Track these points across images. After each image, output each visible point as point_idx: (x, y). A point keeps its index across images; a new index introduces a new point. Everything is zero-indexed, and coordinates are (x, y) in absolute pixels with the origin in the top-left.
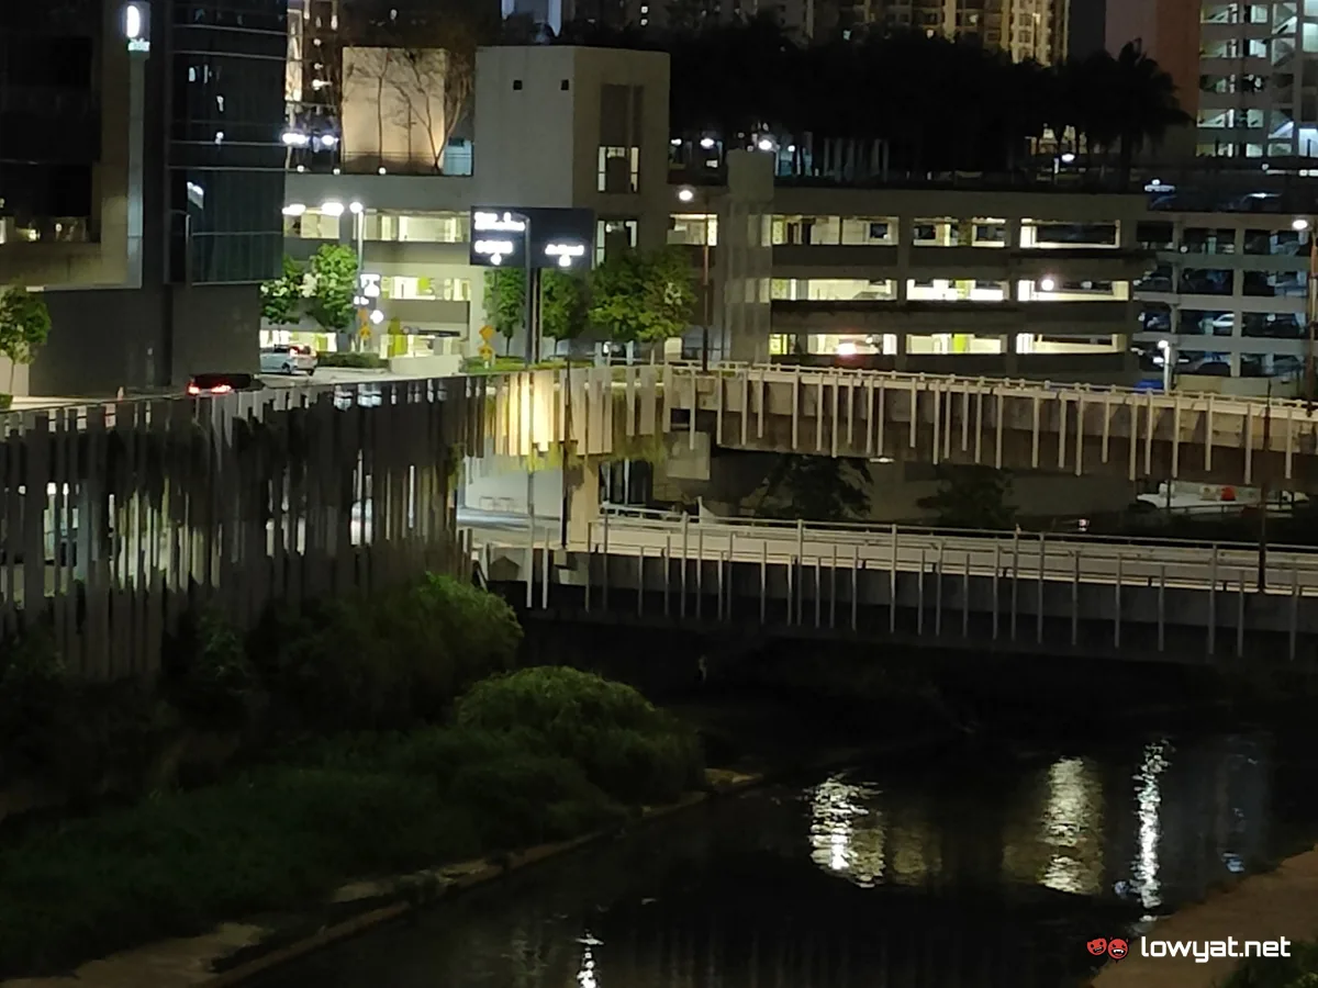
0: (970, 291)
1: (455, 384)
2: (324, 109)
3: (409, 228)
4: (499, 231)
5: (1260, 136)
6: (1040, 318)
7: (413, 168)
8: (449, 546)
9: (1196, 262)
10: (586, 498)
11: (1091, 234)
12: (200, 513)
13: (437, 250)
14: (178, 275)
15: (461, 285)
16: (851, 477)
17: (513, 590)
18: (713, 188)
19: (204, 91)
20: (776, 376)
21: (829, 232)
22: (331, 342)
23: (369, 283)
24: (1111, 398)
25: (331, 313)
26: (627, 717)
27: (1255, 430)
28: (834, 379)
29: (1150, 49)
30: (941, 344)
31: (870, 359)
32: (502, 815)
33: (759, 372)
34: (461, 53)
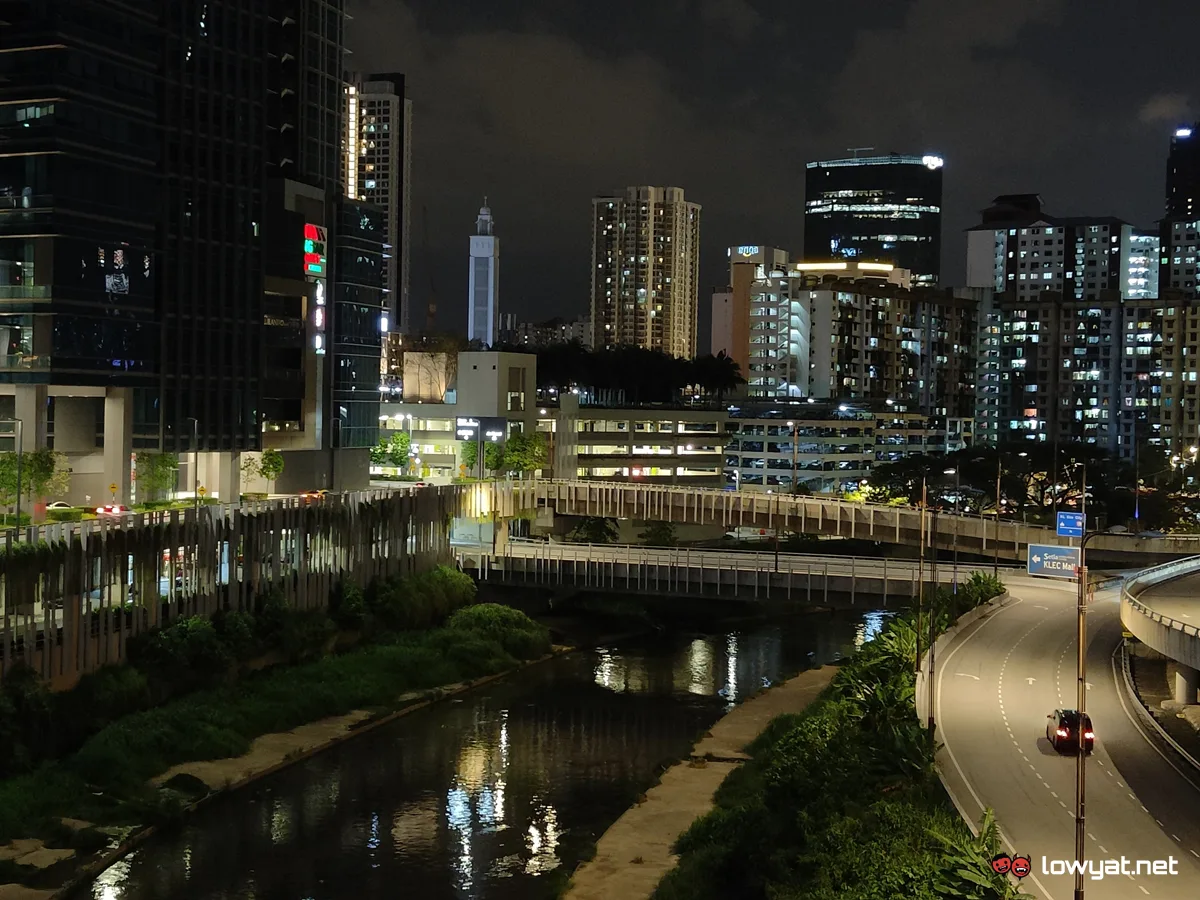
0: (657, 450)
1: (448, 489)
2: (396, 377)
3: (431, 425)
4: (467, 427)
5: (773, 388)
6: (686, 461)
7: (432, 401)
8: (447, 554)
9: (749, 439)
10: (503, 534)
11: (706, 427)
12: (346, 542)
13: (443, 434)
14: (336, 444)
15: (453, 448)
16: (611, 525)
17: (473, 572)
18: (553, 407)
19: (347, 370)
20: (580, 485)
21: (601, 426)
22: (399, 471)
23: (414, 447)
24: (715, 493)
25: (397, 460)
26: (519, 623)
27: (773, 506)
28: (604, 485)
29: (729, 354)
30: (647, 471)
31: (618, 478)
32: (469, 665)
33: (573, 483)
34: (452, 355)
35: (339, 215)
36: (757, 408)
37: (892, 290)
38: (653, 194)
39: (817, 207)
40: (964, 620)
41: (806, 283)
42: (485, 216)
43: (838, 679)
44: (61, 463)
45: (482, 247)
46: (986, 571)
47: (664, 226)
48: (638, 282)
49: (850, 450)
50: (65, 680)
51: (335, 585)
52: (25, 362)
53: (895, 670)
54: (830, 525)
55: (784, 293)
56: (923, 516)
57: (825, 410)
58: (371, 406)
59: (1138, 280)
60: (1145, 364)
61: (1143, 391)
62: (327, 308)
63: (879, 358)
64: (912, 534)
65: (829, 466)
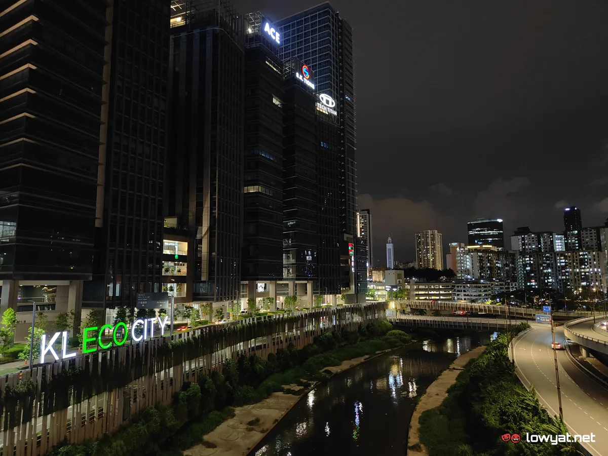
0: (435, 292)
1: (385, 302)
2: (371, 277)
3: (380, 288)
4: (388, 288)
5: (464, 277)
6: (443, 295)
7: (379, 282)
8: (385, 318)
9: (458, 289)
10: (398, 313)
11: (447, 286)
12: (361, 315)
13: (382, 290)
14: (358, 293)
15: (385, 293)
16: (424, 311)
17: (392, 322)
18: (409, 283)
19: (360, 275)
20: (417, 301)
21: (421, 287)
22: (373, 298)
23: (376, 293)
24: (451, 303)
25: (372, 296)
26: (404, 335)
27: (466, 306)
28: (422, 301)
29: (451, 268)
30: (433, 298)
31: (426, 299)
32: (392, 345)
33: (415, 301)
34: (384, 271)
35: (356, 241)
36: (460, 281)
37: (492, 252)
38: (430, 232)
39: (471, 233)
40: (520, 334)
41: (470, 251)
42: (390, 239)
43: (487, 349)
44: (298, 298)
45: (390, 246)
46: (525, 322)
47: (433, 239)
48: (428, 253)
49: (485, 291)
50: (300, 347)
51: (360, 325)
52: (291, 276)
53: (502, 347)
54: (481, 310)
55: (464, 253)
56: (506, 307)
57: (477, 282)
58: (365, 284)
59: (559, 246)
60: (564, 268)
61: (564, 274)
62: (354, 262)
63: (490, 268)
64: (503, 312)
65: (479, 295)
